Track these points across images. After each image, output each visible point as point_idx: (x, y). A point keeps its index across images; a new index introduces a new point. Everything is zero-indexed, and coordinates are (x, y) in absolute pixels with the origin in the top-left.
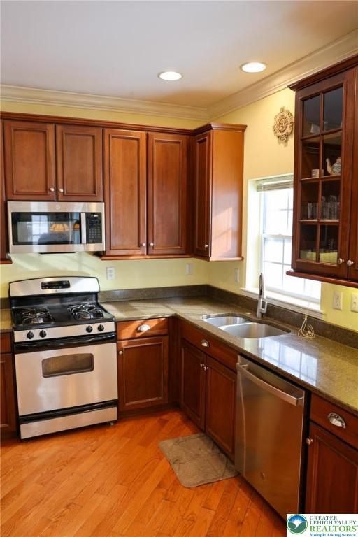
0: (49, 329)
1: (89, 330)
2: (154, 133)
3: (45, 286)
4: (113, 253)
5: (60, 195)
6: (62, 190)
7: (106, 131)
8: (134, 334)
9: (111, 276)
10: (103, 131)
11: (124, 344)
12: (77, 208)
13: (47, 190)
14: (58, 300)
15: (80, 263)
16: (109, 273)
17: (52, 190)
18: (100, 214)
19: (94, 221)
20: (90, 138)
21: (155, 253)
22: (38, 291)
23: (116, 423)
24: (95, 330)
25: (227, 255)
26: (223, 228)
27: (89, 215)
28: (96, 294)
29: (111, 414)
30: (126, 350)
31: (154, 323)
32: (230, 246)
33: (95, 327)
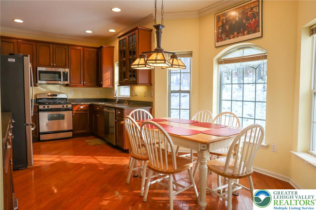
0: (50, 106)
2: (85, 48)
3: (49, 95)
4: (72, 85)
6: (55, 65)
7: (70, 47)
8: (78, 109)
10: (69, 47)
11: (74, 112)
13: (50, 64)
15: (60, 89)
16: (71, 93)
17: (52, 64)
18: (67, 72)
19: (65, 75)
20: (64, 49)
21: (86, 85)
23: (72, 138)
24: (65, 107)
25: (108, 86)
26: (107, 77)
27: (64, 73)
28: (66, 99)
29: (70, 134)
30: (75, 114)
31: (85, 106)
32: (109, 83)
33: (65, 106)
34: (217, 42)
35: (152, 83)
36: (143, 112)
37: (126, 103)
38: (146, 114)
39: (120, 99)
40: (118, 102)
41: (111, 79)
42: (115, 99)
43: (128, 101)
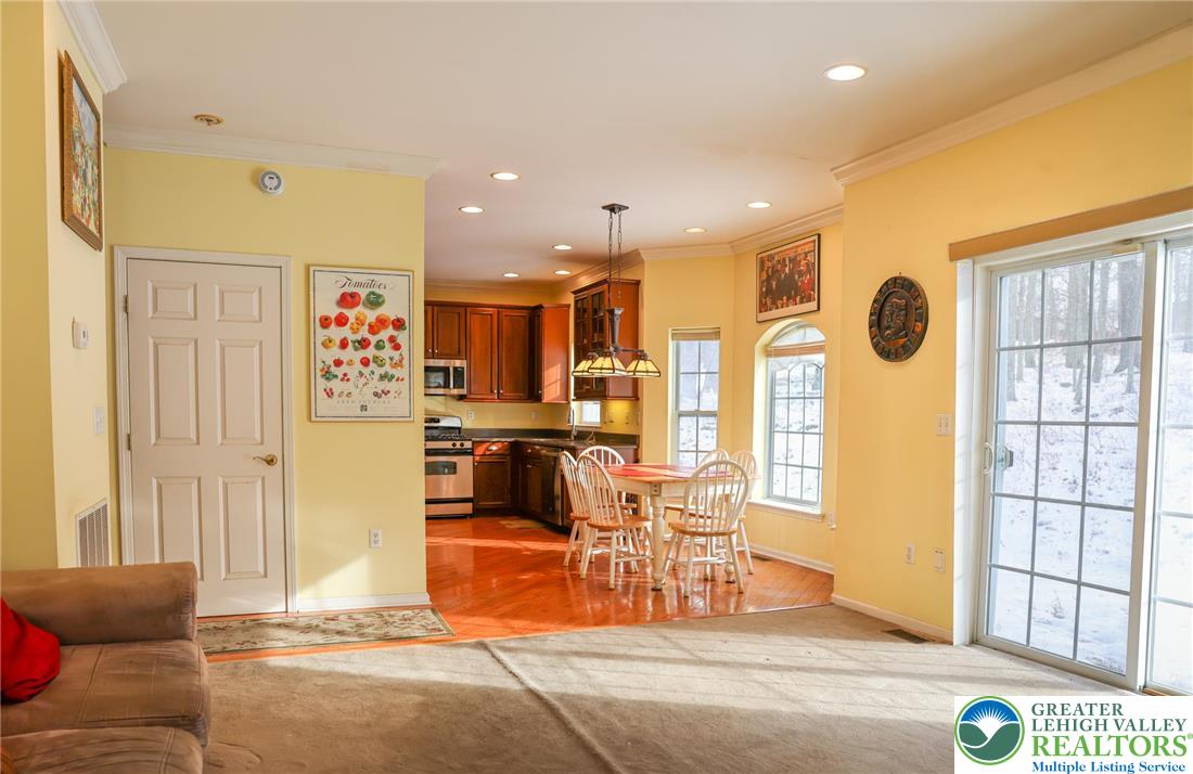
1: (454, 445)
2: (504, 310)
3: (426, 421)
4: (472, 396)
5: (435, 354)
6: (437, 352)
7: (468, 309)
8: (486, 452)
10: (466, 310)
11: (477, 458)
13: (426, 351)
15: (446, 405)
16: (470, 416)
17: (430, 351)
18: (463, 368)
19: (458, 372)
20: (457, 316)
21: (505, 398)
23: (471, 516)
24: (458, 446)
25: (556, 399)
26: (553, 379)
27: (455, 369)
28: (459, 429)
29: (468, 508)
30: (479, 462)
31: (500, 445)
32: (558, 393)
33: (458, 444)
34: (761, 312)
35: (639, 395)
36: (606, 453)
37: (592, 439)
38: (612, 455)
39: (580, 429)
40: (575, 437)
41: (561, 384)
42: (570, 432)
43: (596, 433)
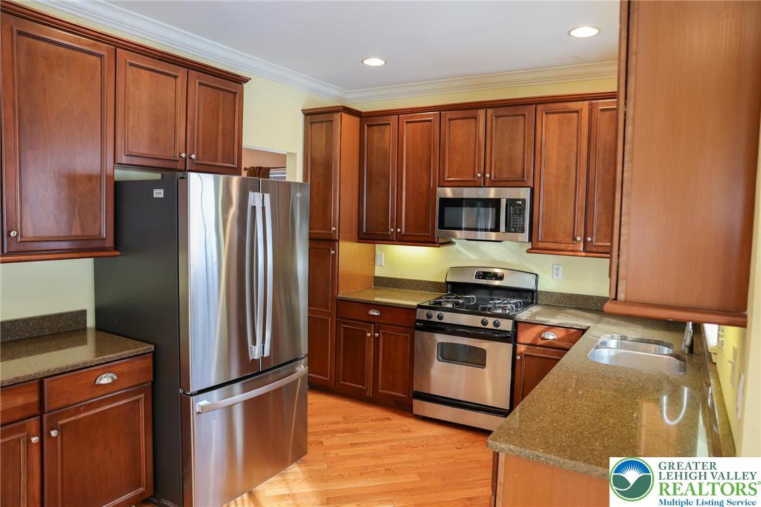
0: (447, 313)
1: (484, 323)
2: (601, 101)
3: (479, 276)
4: (541, 245)
5: (487, 181)
6: (489, 176)
7: (540, 107)
8: (535, 339)
9: (557, 275)
10: (535, 108)
11: (522, 348)
12: (507, 194)
13: (475, 175)
14: (487, 291)
16: (555, 272)
17: (479, 175)
18: (524, 201)
19: (515, 209)
20: (521, 118)
21: (594, 250)
22: (472, 279)
24: (490, 324)
27: (510, 202)
30: (523, 356)
31: (563, 332)
33: (490, 321)
